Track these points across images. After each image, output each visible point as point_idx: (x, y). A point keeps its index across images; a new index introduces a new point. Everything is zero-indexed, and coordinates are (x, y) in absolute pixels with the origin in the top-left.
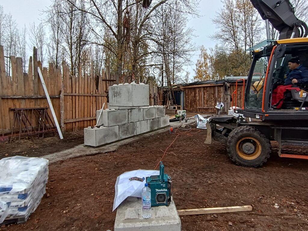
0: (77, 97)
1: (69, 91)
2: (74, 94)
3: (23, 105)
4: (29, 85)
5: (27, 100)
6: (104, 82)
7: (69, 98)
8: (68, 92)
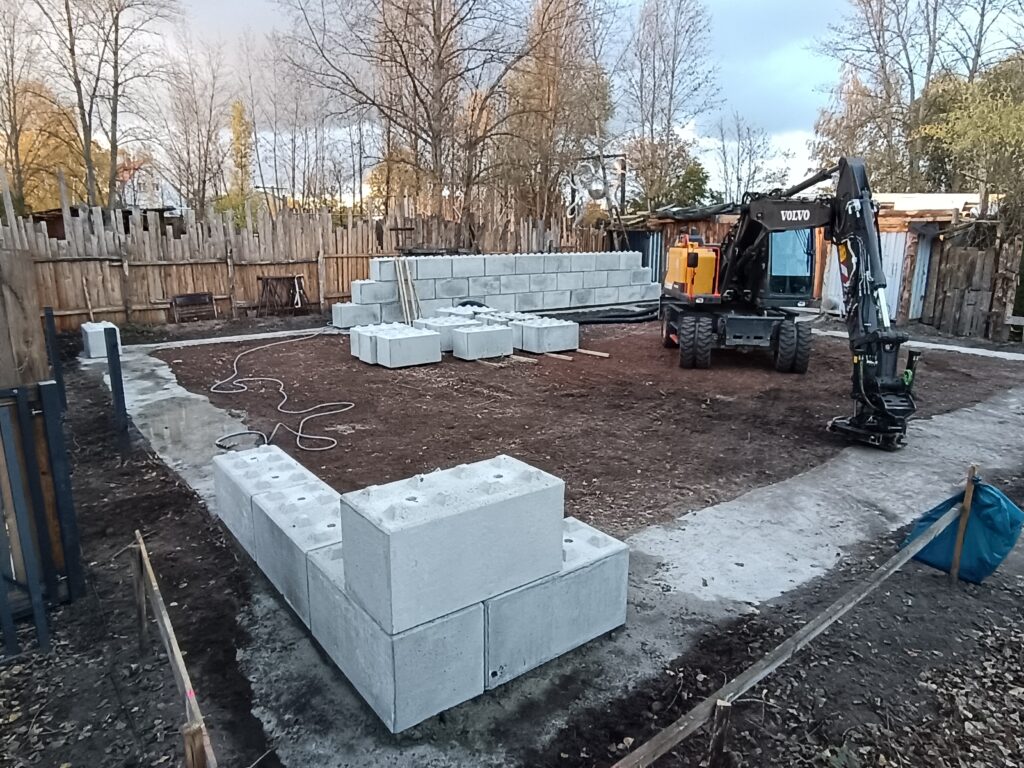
0: (345, 260)
1: (332, 250)
2: (340, 255)
3: (272, 272)
4: (279, 247)
5: (276, 267)
6: (394, 233)
7: (332, 262)
8: (330, 252)
